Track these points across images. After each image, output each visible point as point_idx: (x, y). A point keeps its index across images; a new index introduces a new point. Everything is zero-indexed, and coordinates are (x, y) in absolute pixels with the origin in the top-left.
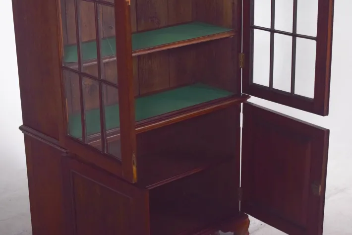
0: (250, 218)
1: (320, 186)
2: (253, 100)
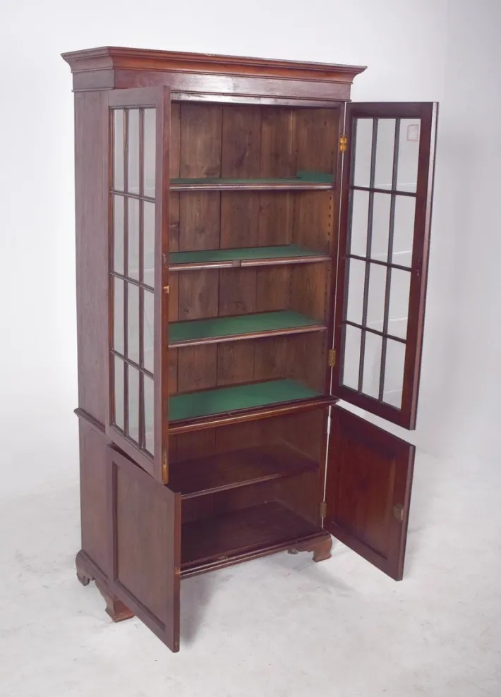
0: (333, 537)
1: (402, 512)
2: (342, 404)
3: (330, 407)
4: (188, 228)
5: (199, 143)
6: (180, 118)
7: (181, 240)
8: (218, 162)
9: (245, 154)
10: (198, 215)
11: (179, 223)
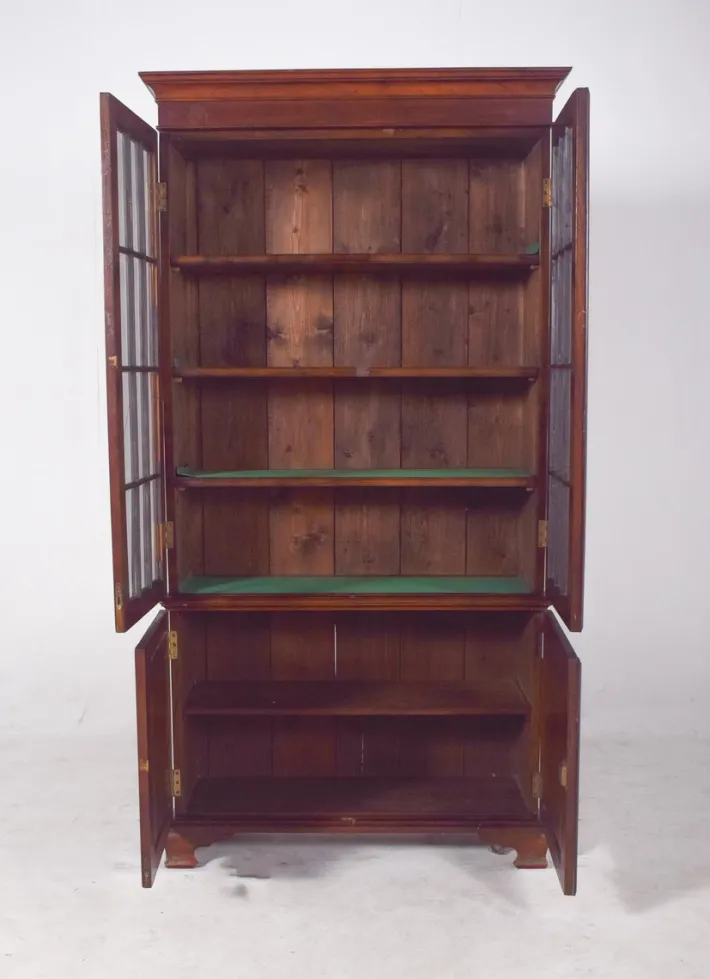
3: (543, 615)
4: (348, 334)
5: (364, 214)
6: (332, 179)
7: (336, 351)
8: (397, 240)
9: (441, 228)
10: (364, 316)
11: (332, 328)
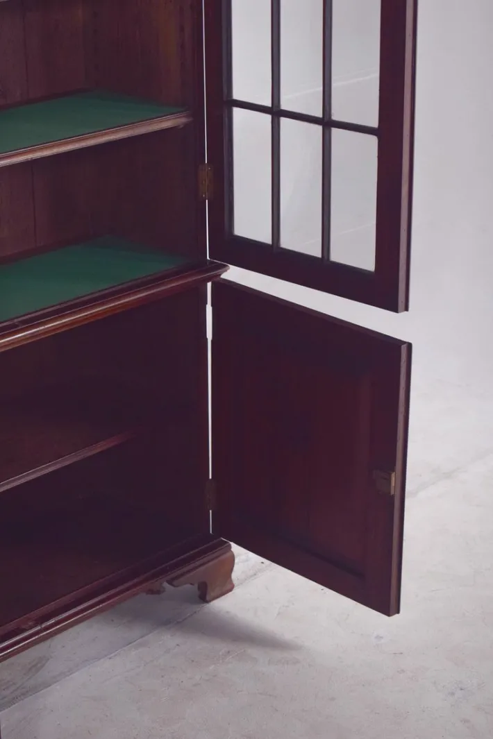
3: (209, 285)
